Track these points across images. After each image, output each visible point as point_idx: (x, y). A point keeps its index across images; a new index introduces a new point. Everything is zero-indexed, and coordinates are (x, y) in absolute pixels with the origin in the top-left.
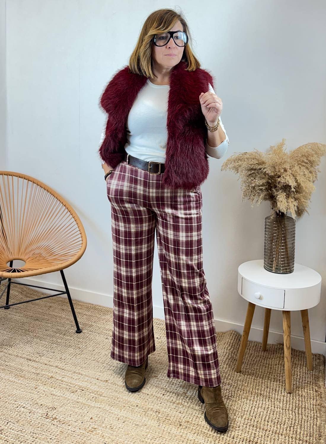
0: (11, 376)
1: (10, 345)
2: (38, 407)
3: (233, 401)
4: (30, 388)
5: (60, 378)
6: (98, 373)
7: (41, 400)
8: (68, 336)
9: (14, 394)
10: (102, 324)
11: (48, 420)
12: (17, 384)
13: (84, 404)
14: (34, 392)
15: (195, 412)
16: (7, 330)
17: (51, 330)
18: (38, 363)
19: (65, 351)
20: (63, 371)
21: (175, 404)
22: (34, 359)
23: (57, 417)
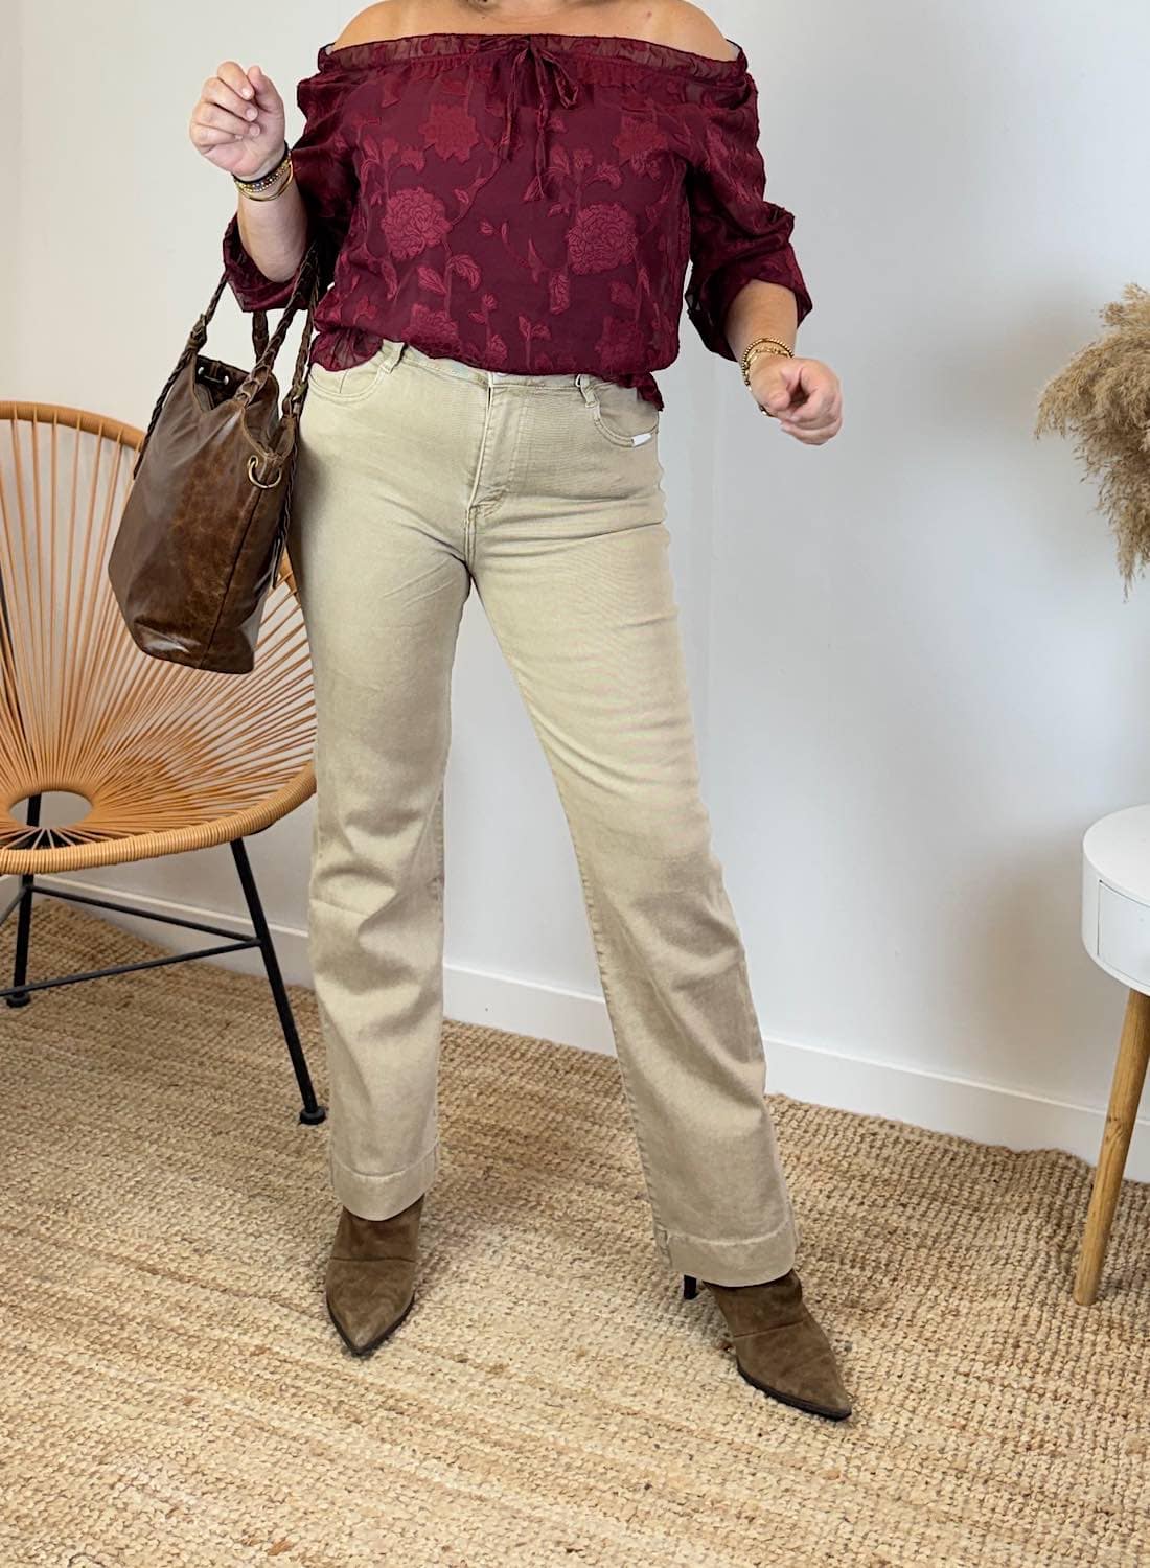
0: (72, 1347)
1: (58, 1201)
2: (205, 1489)
3: (1079, 1465)
4: (161, 1403)
5: (297, 1355)
6: (457, 1331)
7: (219, 1458)
8: (316, 1160)
9: (93, 1428)
10: (464, 1104)
11: (251, 1551)
12: (101, 1383)
13: (411, 1478)
14: (183, 1418)
15: (908, 1518)
16: (40, 1131)
17: (238, 1133)
18: (187, 1286)
19: (306, 1228)
20: (305, 1318)
21: (815, 1477)
22: (173, 1266)
23: (293, 1539)
